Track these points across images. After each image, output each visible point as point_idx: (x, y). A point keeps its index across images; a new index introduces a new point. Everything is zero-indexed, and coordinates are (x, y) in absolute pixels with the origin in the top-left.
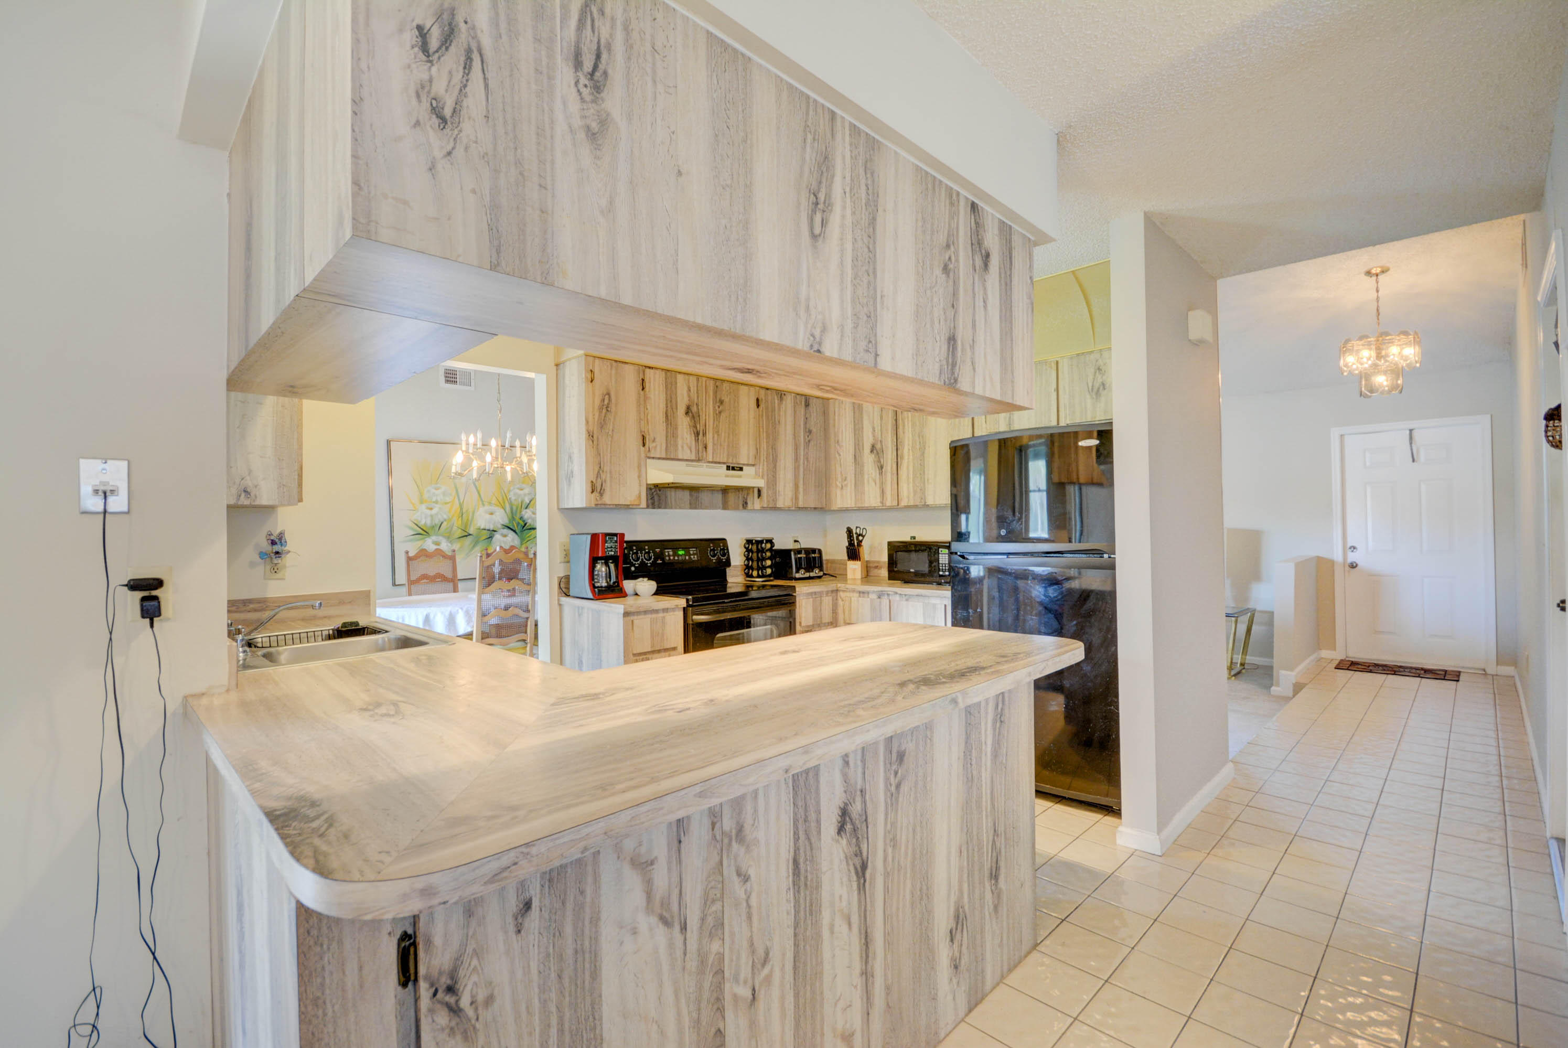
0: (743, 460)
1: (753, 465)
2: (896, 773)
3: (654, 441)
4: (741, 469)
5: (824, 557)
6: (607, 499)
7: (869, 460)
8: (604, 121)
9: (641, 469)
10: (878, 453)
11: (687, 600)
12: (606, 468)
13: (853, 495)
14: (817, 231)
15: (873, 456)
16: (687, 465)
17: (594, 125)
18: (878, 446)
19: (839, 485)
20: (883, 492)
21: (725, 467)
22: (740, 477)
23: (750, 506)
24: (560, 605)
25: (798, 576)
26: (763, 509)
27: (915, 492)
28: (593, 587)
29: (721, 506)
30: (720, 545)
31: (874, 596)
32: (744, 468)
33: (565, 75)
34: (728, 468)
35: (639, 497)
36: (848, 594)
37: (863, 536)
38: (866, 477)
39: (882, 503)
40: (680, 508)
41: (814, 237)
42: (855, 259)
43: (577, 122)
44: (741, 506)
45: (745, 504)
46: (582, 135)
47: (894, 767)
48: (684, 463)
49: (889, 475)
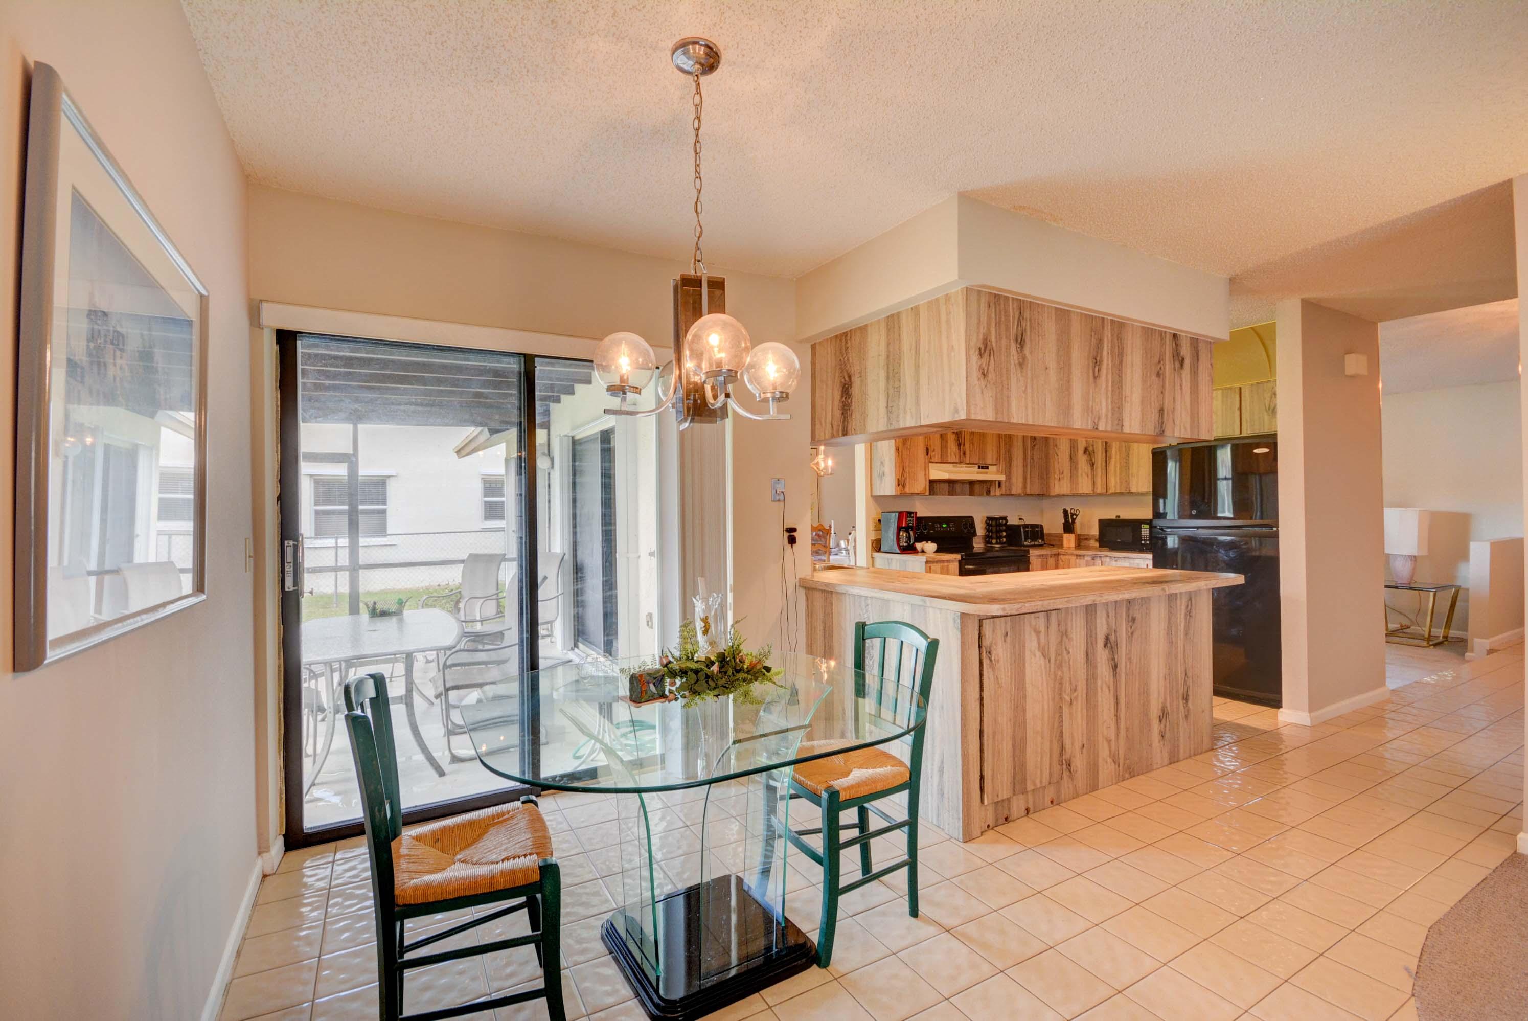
0: (989, 461)
1: (995, 465)
2: (1131, 627)
3: (934, 451)
4: (987, 468)
5: (1045, 531)
6: (907, 490)
7: (1082, 459)
8: (1024, 358)
9: (926, 469)
10: (1090, 454)
11: (962, 556)
12: (907, 470)
13: (1069, 485)
14: (1096, 375)
15: (1086, 456)
16: (954, 466)
17: (1021, 360)
18: (1090, 449)
19: (1057, 477)
20: (1094, 484)
21: (977, 466)
22: (986, 473)
23: (992, 493)
24: (872, 558)
25: (1025, 543)
26: (1002, 495)
27: (1121, 482)
28: (899, 547)
29: (968, 492)
30: (969, 522)
31: (1089, 559)
32: (990, 467)
33: (1013, 346)
34: (979, 467)
35: (925, 488)
36: (1067, 557)
37: (1077, 516)
38: (1080, 472)
39: (1093, 490)
40: (943, 495)
41: (1095, 378)
42: (1113, 382)
43: (1017, 362)
44: (985, 494)
45: (988, 493)
46: (1018, 366)
47: (1130, 624)
48: (951, 465)
49: (1099, 470)
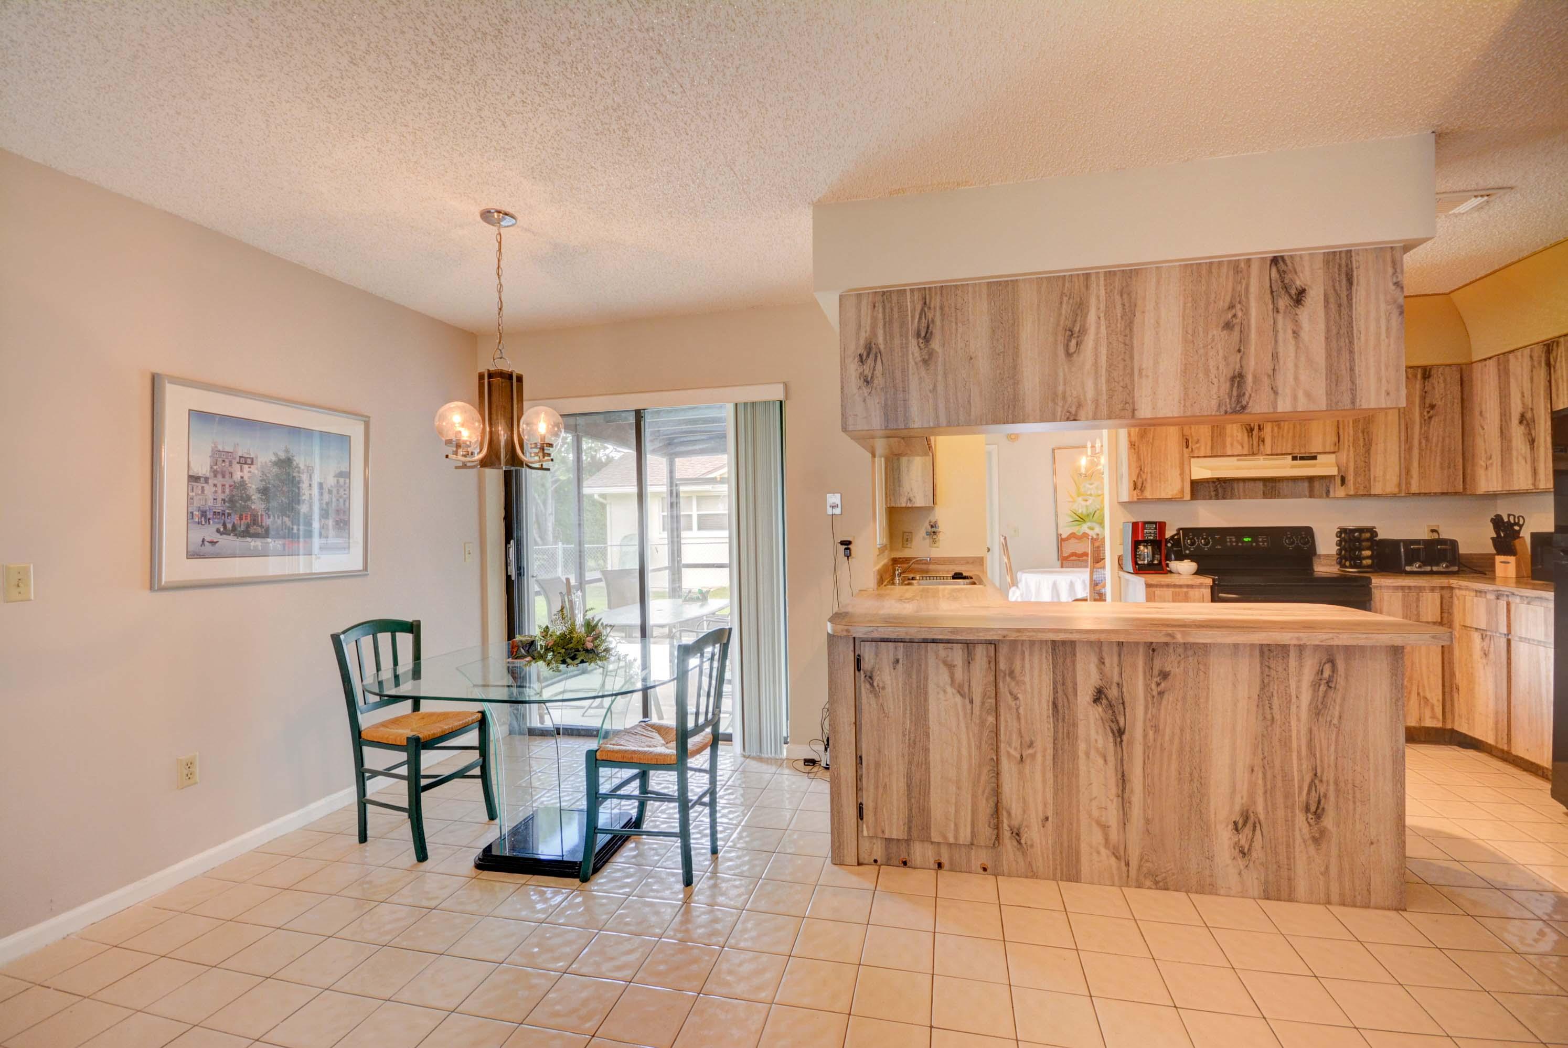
0: (1314, 448)
1: (1334, 452)
2: (1158, 684)
3: (1198, 442)
4: (1315, 458)
6: (1148, 494)
7: (1517, 432)
9: (1183, 467)
10: (1528, 424)
11: (1214, 580)
12: (1148, 469)
13: (1500, 475)
14: (1072, 349)
15: (1523, 427)
16: (1238, 460)
18: (1529, 415)
19: (1483, 464)
20: (1535, 472)
21: (1290, 457)
22: (1314, 466)
23: (1332, 494)
24: (1120, 577)
25: (1408, 568)
26: (1349, 496)
28: (1135, 563)
29: (1307, 493)
31: (1491, 597)
32: (1319, 457)
33: (914, 342)
34: (1294, 458)
35: (1182, 491)
36: (1463, 592)
37: (1521, 526)
38: (1514, 453)
39: (1534, 484)
40: (1250, 498)
41: (1070, 354)
43: (917, 359)
44: (1325, 495)
45: (1328, 493)
46: (920, 365)
47: (1156, 679)
48: (1235, 458)
49: (1542, 450)
